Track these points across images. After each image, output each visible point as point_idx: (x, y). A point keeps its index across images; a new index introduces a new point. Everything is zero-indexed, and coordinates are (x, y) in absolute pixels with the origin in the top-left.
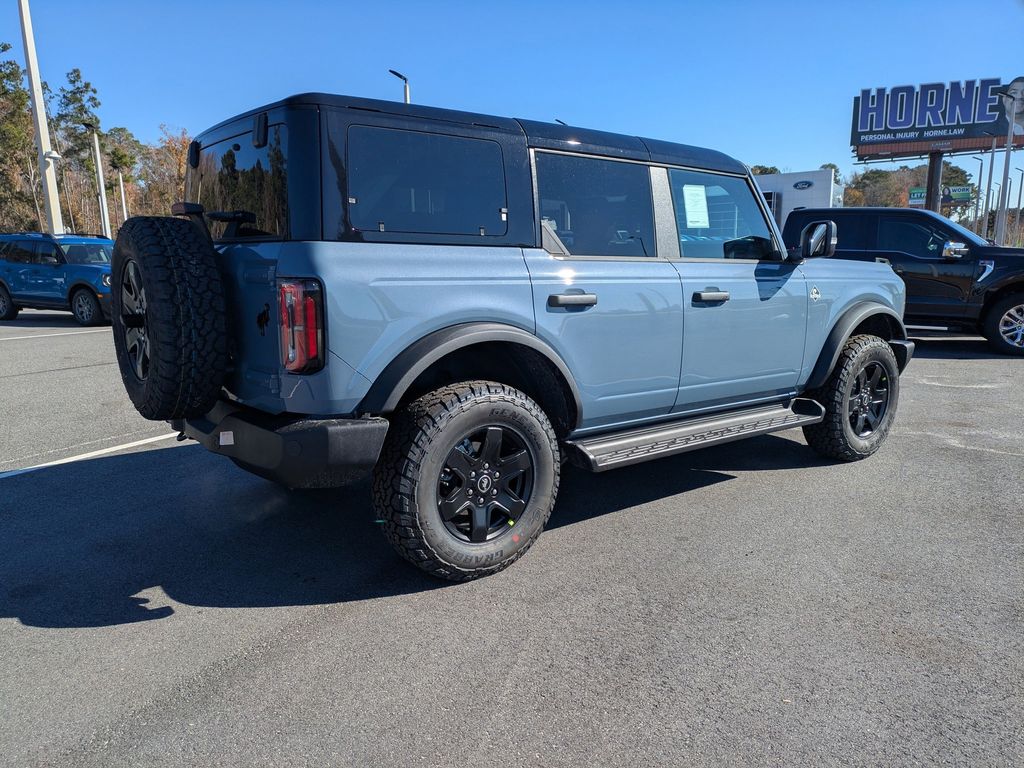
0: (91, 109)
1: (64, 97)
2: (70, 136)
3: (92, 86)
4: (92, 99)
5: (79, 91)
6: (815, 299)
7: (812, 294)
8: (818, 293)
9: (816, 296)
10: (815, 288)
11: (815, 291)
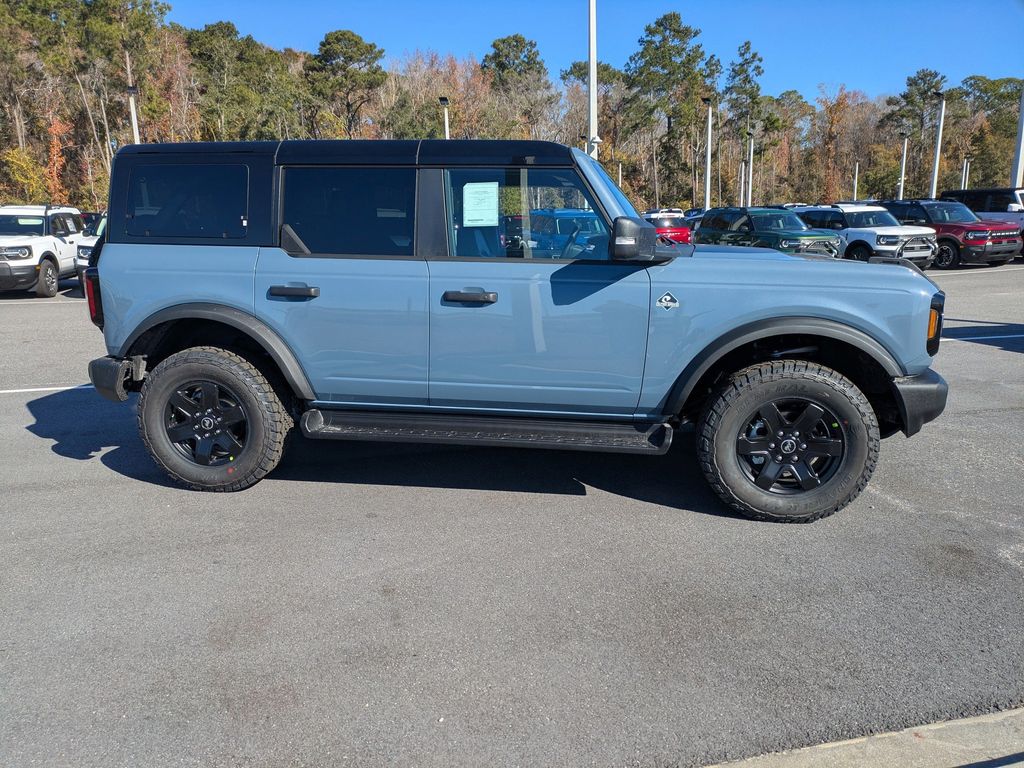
0: (755, 78)
1: (733, 70)
2: (732, 107)
3: (759, 56)
4: (758, 68)
5: (747, 62)
6: (667, 308)
7: (660, 301)
8: (675, 301)
9: (670, 304)
10: (668, 294)
11: (668, 298)
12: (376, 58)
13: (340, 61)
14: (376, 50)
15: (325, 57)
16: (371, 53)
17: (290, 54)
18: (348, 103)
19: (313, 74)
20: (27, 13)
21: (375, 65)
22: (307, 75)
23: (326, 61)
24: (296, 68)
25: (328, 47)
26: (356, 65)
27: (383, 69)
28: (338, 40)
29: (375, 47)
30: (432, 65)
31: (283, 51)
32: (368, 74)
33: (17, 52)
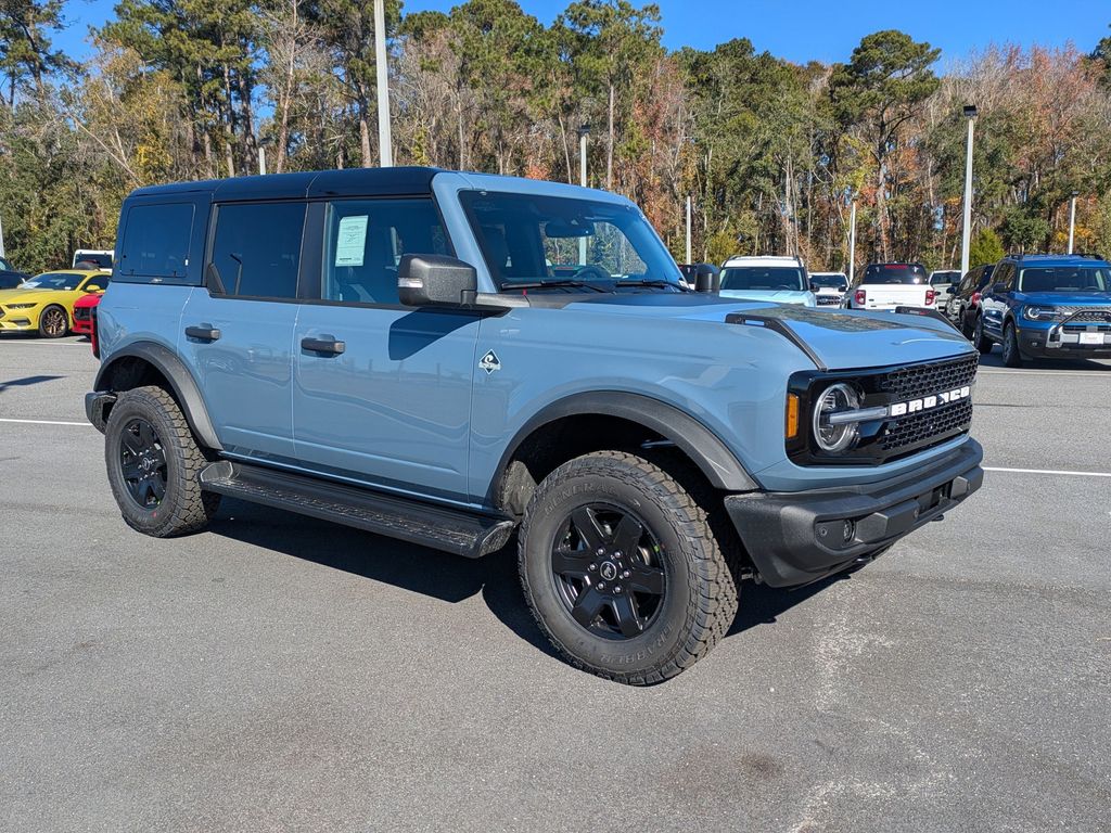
6: (489, 370)
7: (483, 361)
8: (497, 363)
9: (493, 366)
10: (491, 353)
11: (491, 358)
12: (927, 62)
13: (878, 70)
14: (930, 50)
15: (859, 67)
16: (924, 55)
17: (815, 68)
18: (883, 122)
19: (842, 90)
20: (521, 57)
21: (924, 71)
22: (832, 92)
23: (860, 71)
24: (819, 84)
25: (863, 53)
26: (898, 74)
27: (936, 75)
28: (878, 44)
29: (928, 48)
30: (1010, 62)
31: (806, 66)
32: (913, 83)
33: (508, 98)
